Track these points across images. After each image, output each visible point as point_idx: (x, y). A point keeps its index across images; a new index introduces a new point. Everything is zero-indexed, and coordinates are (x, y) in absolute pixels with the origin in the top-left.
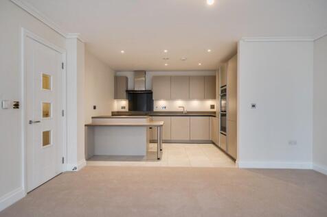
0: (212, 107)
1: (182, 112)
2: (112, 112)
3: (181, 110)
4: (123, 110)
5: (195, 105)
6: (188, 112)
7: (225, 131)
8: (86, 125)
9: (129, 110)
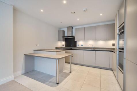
0: (114, 45)
1: (91, 48)
2: (56, 47)
3: (91, 46)
4: (63, 46)
5: (101, 44)
6: (95, 48)
7: (122, 69)
8: (24, 55)
9: (66, 46)
